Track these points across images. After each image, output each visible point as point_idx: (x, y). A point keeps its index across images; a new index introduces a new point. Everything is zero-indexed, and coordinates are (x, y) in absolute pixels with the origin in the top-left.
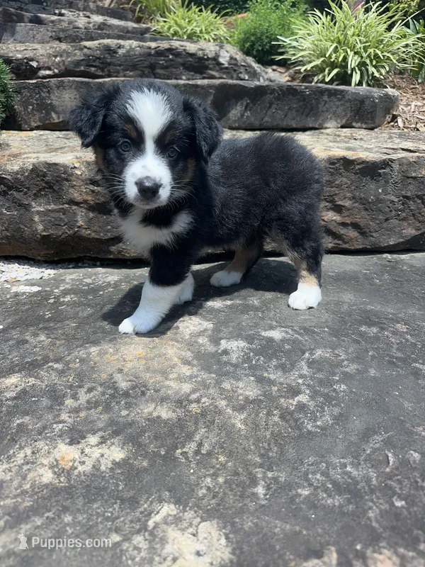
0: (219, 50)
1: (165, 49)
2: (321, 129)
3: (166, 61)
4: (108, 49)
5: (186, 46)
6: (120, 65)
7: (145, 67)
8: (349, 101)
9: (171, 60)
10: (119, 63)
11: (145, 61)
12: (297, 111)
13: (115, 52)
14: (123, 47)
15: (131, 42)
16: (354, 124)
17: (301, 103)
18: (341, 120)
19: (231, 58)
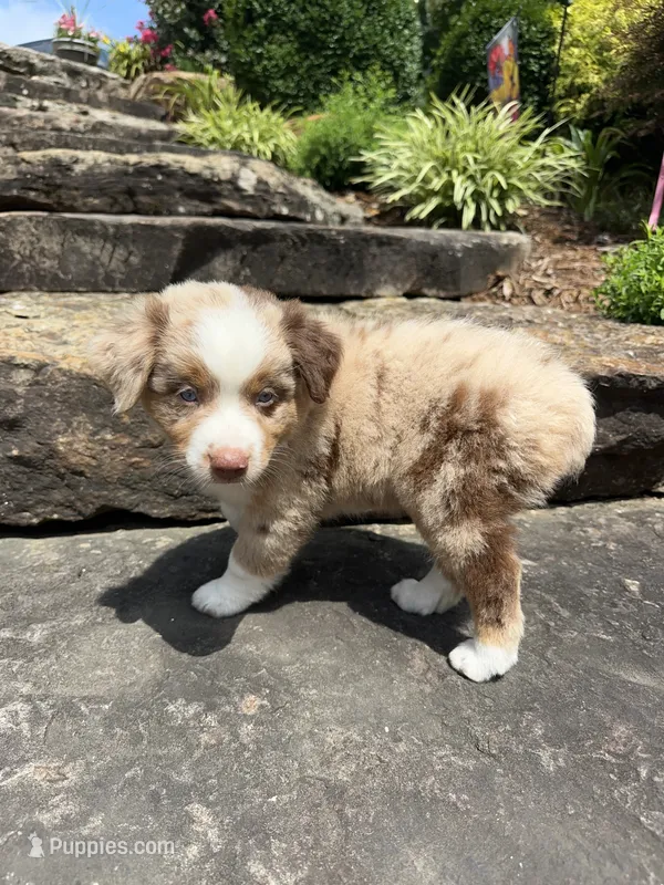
0: (239, 170)
1: (152, 167)
2: (372, 297)
3: (152, 184)
4: (56, 164)
5: (184, 163)
6: (77, 189)
7: (119, 193)
8: (414, 254)
9: (161, 182)
10: (76, 185)
11: (118, 182)
12: (329, 269)
13: (69, 169)
14: (83, 161)
15: (97, 153)
16: (426, 291)
17: (333, 258)
18: (403, 285)
19: (260, 181)
